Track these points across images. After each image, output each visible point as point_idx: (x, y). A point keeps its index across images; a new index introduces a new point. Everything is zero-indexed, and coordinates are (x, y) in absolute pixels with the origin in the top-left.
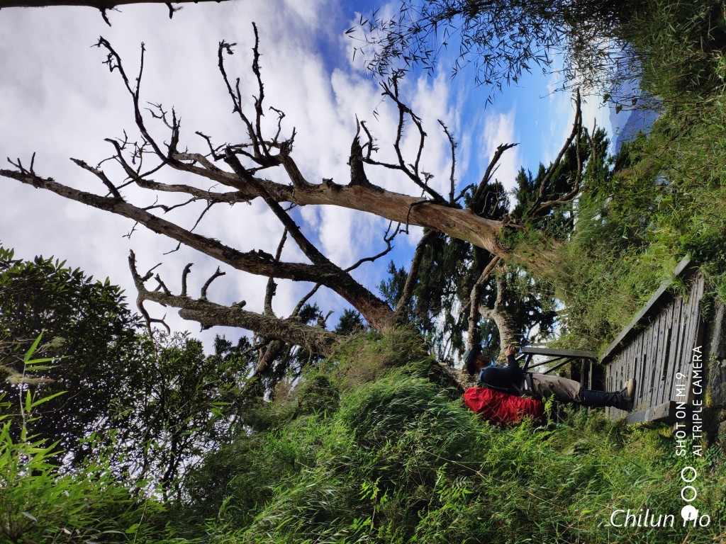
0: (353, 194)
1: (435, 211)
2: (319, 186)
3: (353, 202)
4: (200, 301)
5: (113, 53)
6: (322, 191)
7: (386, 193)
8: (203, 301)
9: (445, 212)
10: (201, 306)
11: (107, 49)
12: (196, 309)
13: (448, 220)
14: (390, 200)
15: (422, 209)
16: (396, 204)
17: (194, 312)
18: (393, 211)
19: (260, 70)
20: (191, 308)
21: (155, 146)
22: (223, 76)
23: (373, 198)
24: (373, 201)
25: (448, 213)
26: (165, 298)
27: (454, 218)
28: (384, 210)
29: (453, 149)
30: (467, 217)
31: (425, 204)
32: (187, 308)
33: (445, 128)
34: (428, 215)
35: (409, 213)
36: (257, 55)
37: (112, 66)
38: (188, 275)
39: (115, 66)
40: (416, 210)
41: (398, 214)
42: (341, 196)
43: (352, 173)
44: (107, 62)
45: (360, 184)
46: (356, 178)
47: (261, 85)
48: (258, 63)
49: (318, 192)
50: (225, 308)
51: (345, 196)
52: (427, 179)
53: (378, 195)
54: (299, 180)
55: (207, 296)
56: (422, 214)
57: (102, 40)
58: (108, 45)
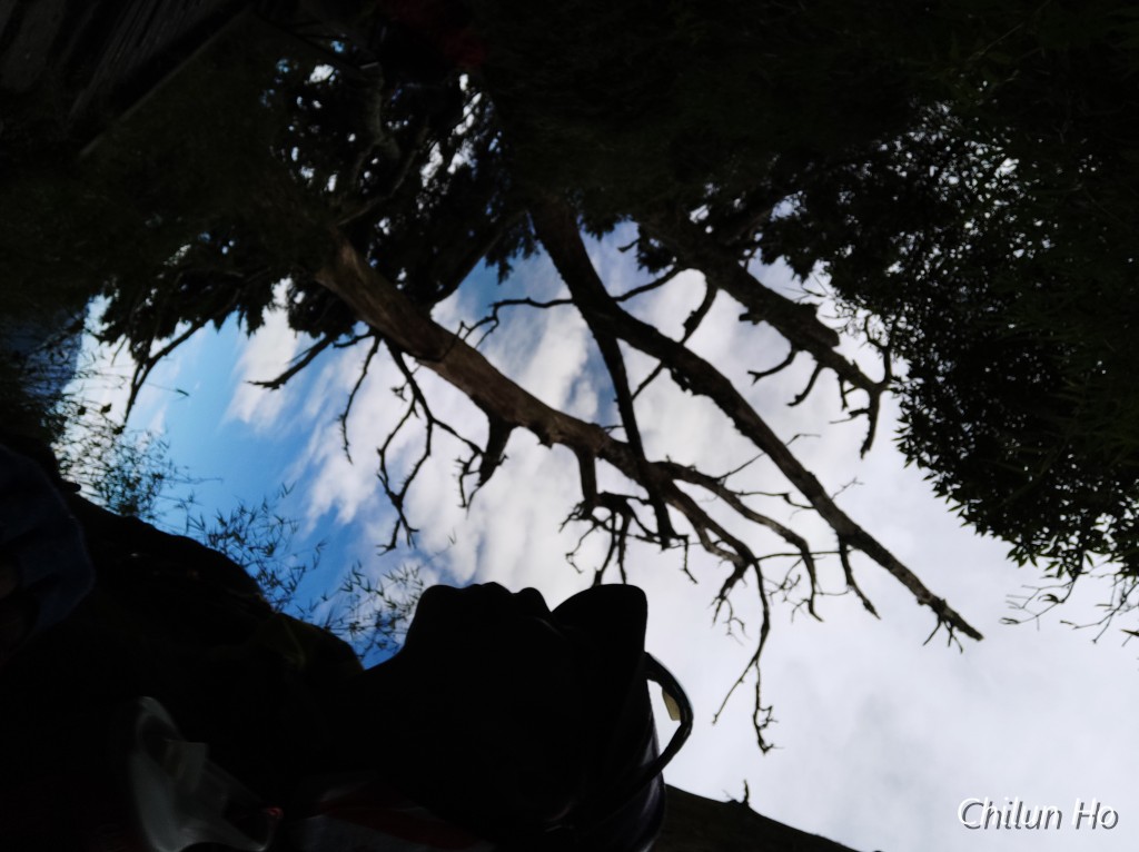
0: (518, 410)
1: (408, 338)
2: (562, 442)
3: (522, 401)
4: (801, 349)
5: (758, 728)
6: (561, 432)
7: (471, 393)
8: (797, 346)
10: (803, 340)
11: (764, 737)
12: (811, 339)
13: (395, 316)
14: (469, 380)
15: (426, 348)
16: (461, 371)
17: (818, 337)
18: (470, 365)
20: (818, 342)
23: (492, 394)
24: (493, 390)
28: (481, 370)
29: (346, 414)
31: (418, 354)
32: (824, 345)
34: (422, 338)
35: (447, 351)
39: (763, 710)
40: (436, 351)
41: (463, 355)
43: (507, 440)
44: (772, 720)
45: (502, 418)
46: (504, 432)
49: (566, 433)
50: (772, 324)
51: (530, 414)
55: (789, 351)
56: (429, 341)
57: (765, 750)
58: (761, 741)
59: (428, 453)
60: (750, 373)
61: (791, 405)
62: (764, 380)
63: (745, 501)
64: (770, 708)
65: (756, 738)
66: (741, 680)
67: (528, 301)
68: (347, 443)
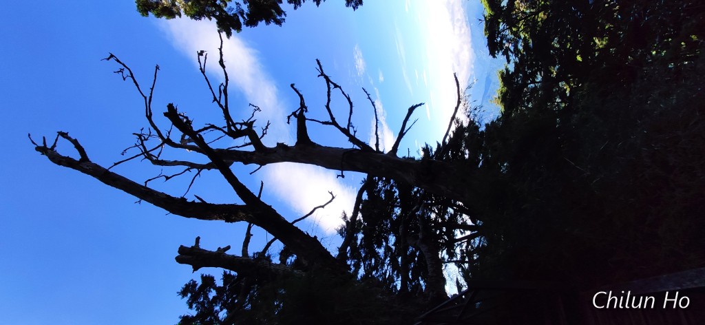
2: (274, 149)
3: (299, 157)
5: (125, 67)
6: (276, 152)
8: (195, 248)
10: (193, 252)
11: (118, 63)
12: (189, 255)
15: (353, 156)
17: (187, 257)
19: (224, 63)
20: (185, 254)
21: (159, 132)
27: (379, 161)
31: (355, 152)
32: (182, 254)
33: (368, 95)
35: (342, 160)
36: (221, 53)
37: (125, 76)
39: (128, 76)
40: (348, 158)
42: (289, 153)
44: (118, 72)
45: (304, 144)
46: (300, 139)
47: (226, 74)
49: (273, 153)
50: (210, 252)
51: (292, 153)
55: (200, 244)
57: (112, 56)
58: (118, 60)
59: (327, 107)
63: (186, 167)
64: (124, 79)
65: (123, 61)
66: (152, 89)
67: (323, 207)
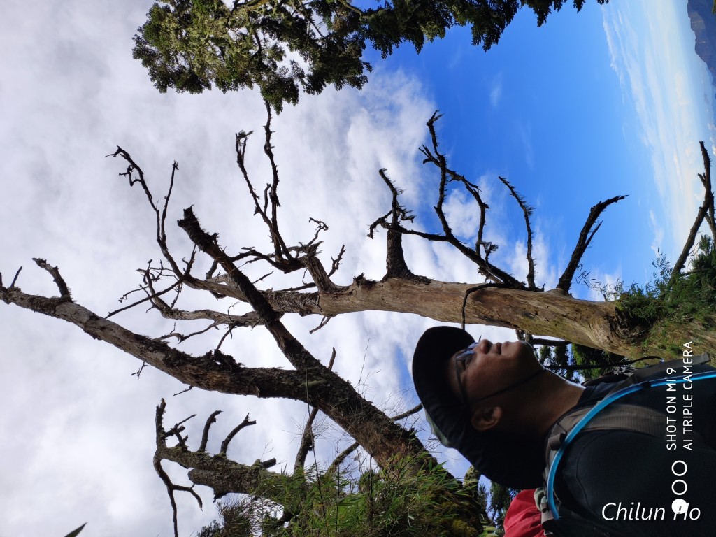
0: (388, 290)
1: (505, 296)
2: (348, 288)
3: (389, 300)
4: (217, 458)
5: (134, 165)
6: (351, 293)
7: (433, 283)
8: (221, 458)
9: (520, 296)
10: (215, 464)
11: (127, 161)
12: (210, 468)
13: (526, 307)
14: (438, 291)
15: (485, 297)
16: (447, 294)
17: (206, 473)
18: (442, 305)
19: (272, 150)
20: (205, 468)
21: (173, 264)
22: (242, 175)
23: (414, 291)
24: (415, 295)
25: (524, 297)
26: (181, 455)
27: (534, 303)
28: (430, 305)
29: (526, 216)
30: (556, 299)
31: (489, 289)
32: (200, 468)
33: (511, 188)
34: (493, 303)
35: (465, 303)
36: (269, 133)
37: (133, 180)
38: (213, 425)
39: (136, 180)
40: (475, 298)
41: (450, 309)
42: (375, 295)
43: (388, 263)
44: (125, 174)
45: (398, 276)
46: (393, 268)
47: (274, 167)
48: (271, 142)
49: (347, 295)
50: (243, 467)
51: (378, 294)
52: (488, 253)
53: (423, 287)
54: (324, 283)
55: (228, 453)
56: (484, 303)
57: (120, 150)
58: (127, 156)
59: (439, 210)
60: (254, 423)
61: (217, 413)
62: (241, 422)
64: (132, 184)
65: (132, 157)
66: (167, 198)
68: (514, 194)
